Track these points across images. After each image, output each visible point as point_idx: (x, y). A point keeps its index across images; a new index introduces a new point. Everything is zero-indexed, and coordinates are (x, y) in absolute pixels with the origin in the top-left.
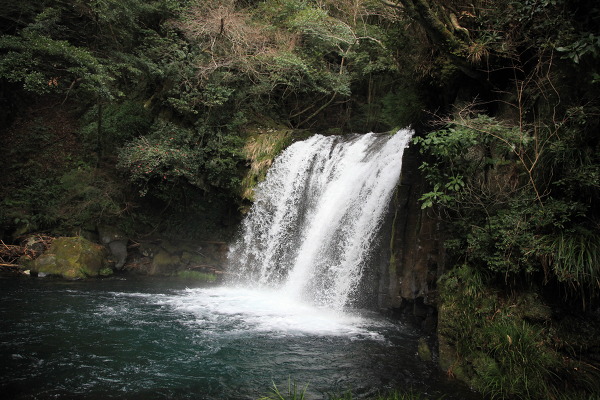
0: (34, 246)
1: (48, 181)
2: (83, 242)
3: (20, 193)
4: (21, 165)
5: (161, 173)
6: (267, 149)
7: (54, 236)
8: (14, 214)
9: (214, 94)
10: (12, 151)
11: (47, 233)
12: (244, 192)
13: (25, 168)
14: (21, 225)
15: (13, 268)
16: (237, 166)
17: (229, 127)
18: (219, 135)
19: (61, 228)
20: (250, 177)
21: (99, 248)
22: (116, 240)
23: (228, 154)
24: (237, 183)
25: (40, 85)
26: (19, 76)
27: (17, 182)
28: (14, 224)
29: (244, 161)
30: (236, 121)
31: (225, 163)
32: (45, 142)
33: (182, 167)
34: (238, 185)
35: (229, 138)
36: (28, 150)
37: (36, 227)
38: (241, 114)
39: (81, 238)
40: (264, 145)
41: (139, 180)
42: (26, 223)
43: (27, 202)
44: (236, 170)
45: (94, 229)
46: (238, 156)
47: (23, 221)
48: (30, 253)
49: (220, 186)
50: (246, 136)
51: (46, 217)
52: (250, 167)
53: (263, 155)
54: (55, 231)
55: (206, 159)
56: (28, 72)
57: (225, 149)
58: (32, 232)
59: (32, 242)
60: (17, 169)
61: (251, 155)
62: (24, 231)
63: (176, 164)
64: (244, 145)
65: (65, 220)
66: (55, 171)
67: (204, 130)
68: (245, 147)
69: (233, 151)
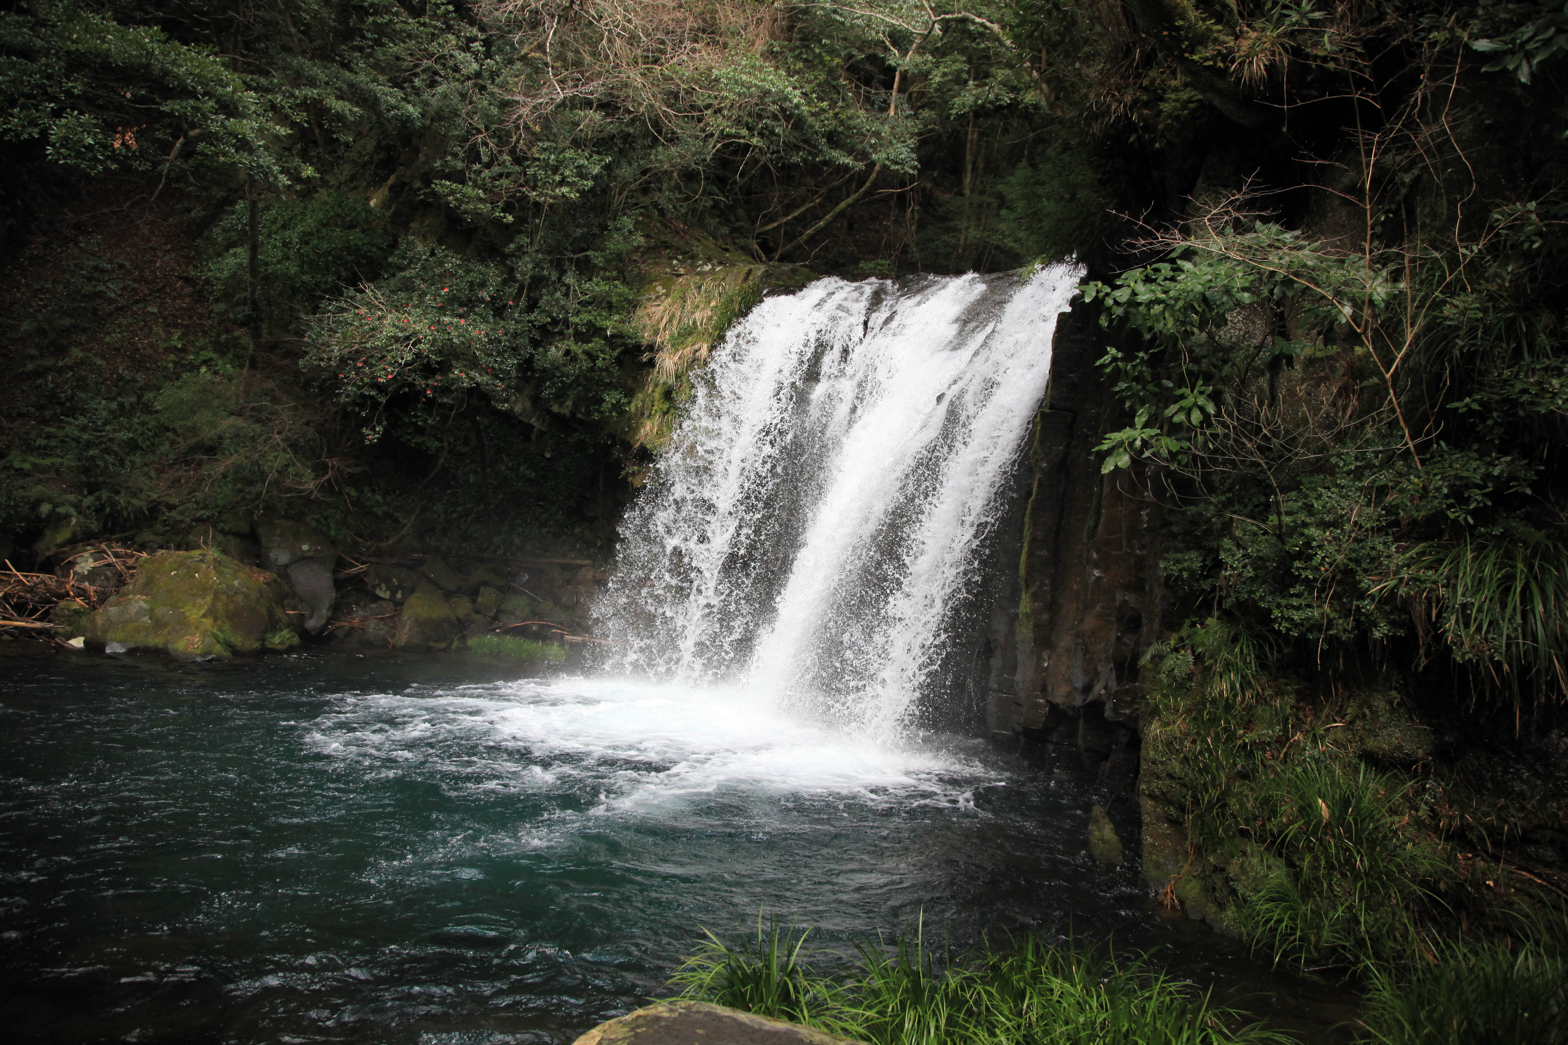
0: (92, 575)
1: (121, 405)
2: (218, 563)
3: (49, 437)
4: (49, 362)
5: (420, 382)
6: (698, 315)
7: (142, 547)
8: (37, 491)
9: (555, 170)
10: (25, 326)
11: (124, 542)
12: (636, 430)
13: (61, 371)
14: (57, 520)
15: (40, 632)
16: (619, 361)
17: (596, 257)
18: (570, 279)
19: (159, 527)
20: (652, 391)
21: (262, 577)
22: (303, 559)
23: (594, 331)
24: (617, 407)
25: (89, 148)
26: (33, 123)
27: (40, 408)
28: (39, 519)
29: (638, 349)
30: (615, 243)
31: (588, 353)
32: (110, 301)
33: (474, 363)
34: (622, 413)
35: (597, 286)
36: (67, 322)
37: (95, 526)
38: (627, 222)
39: (213, 553)
40: (689, 306)
41: (363, 401)
42: (67, 516)
43: (69, 461)
44: (615, 370)
45: (245, 528)
46: (620, 336)
47: (61, 510)
48: (82, 593)
49: (573, 414)
50: (642, 281)
51: (122, 499)
52: (651, 363)
53: (687, 333)
54: (146, 536)
55: (536, 344)
56: (57, 114)
57: (585, 317)
58: (86, 538)
59: (86, 563)
60: (39, 373)
61: (656, 333)
62: (64, 535)
63: (457, 358)
64: (634, 305)
65: (171, 507)
66: (141, 377)
67: (530, 266)
68: (640, 312)
69: (608, 323)
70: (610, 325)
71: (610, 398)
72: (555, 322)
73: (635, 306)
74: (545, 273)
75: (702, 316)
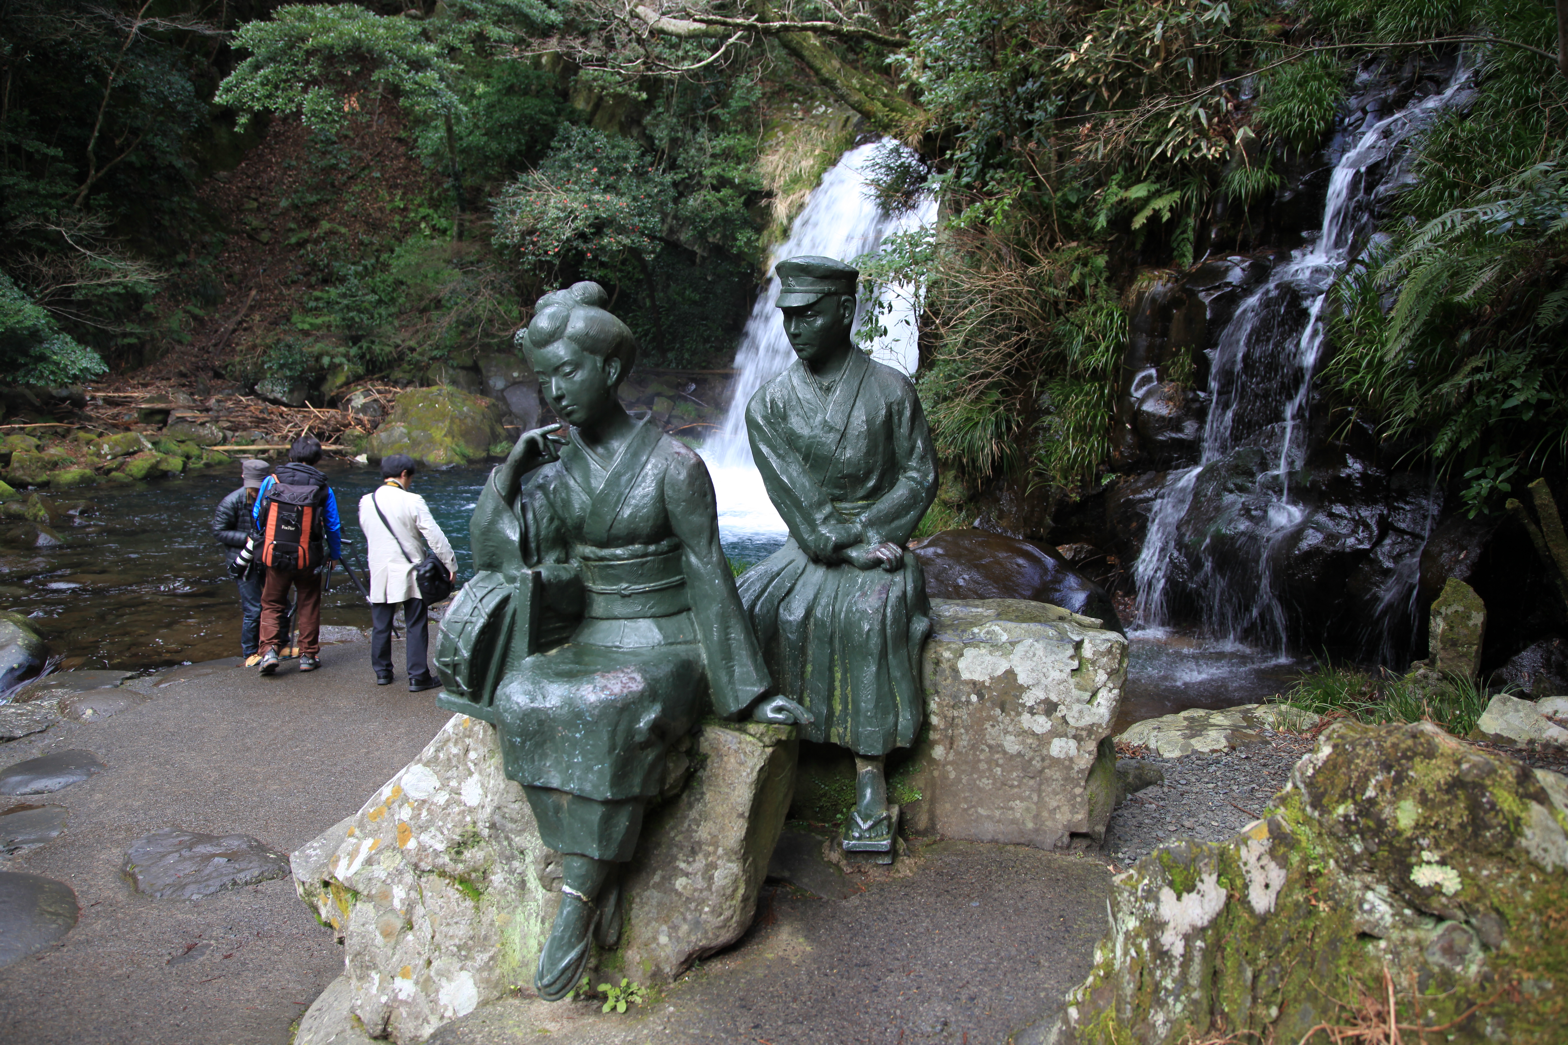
0: (364, 408)
1: (365, 267)
2: (451, 395)
3: (317, 299)
4: (305, 234)
5: (582, 246)
6: (804, 164)
7: (396, 383)
8: (318, 347)
11: (382, 379)
13: (316, 242)
14: (335, 368)
15: (336, 452)
16: (745, 205)
18: (702, 136)
19: (406, 366)
20: (773, 228)
21: (484, 402)
22: (515, 383)
23: (722, 182)
24: (749, 243)
25: (329, 114)
26: (291, 100)
27: (307, 274)
28: (322, 368)
29: (759, 194)
30: (738, 99)
32: (343, 172)
33: (620, 229)
34: (753, 248)
37: (361, 370)
39: (447, 388)
40: (798, 154)
42: (341, 365)
43: (334, 319)
44: (743, 214)
45: (469, 362)
46: (746, 183)
47: (337, 360)
48: (360, 422)
50: (766, 128)
51: (376, 348)
52: (769, 207)
54: (397, 374)
55: (676, 198)
57: (716, 170)
58: (357, 379)
59: (359, 400)
61: (773, 180)
62: (340, 379)
63: (606, 226)
64: (758, 152)
65: (412, 350)
66: (376, 240)
67: (666, 131)
68: (762, 160)
69: (735, 173)
70: (737, 174)
71: (742, 238)
72: (691, 177)
73: (759, 154)
74: (680, 134)
75: (807, 163)
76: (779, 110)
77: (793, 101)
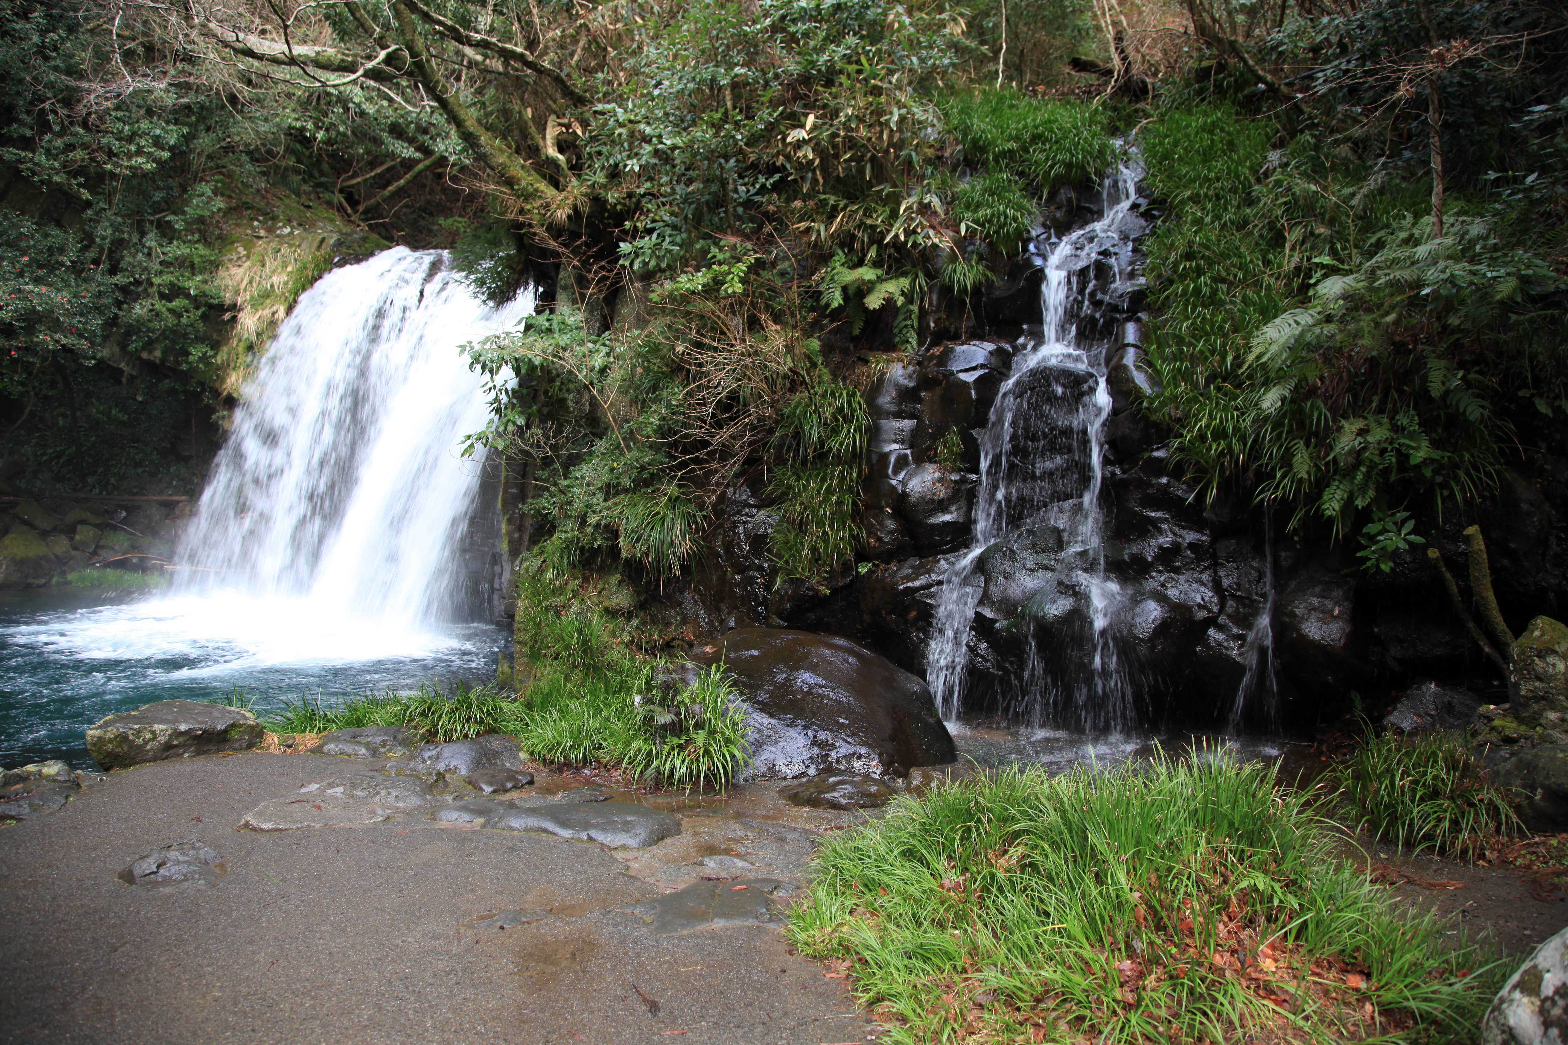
6: (275, 279)
12: (223, 380)
16: (204, 317)
17: (177, 221)
18: (151, 240)
20: (236, 345)
23: (177, 290)
24: (204, 359)
29: (221, 308)
30: (195, 208)
31: (171, 311)
34: (208, 364)
35: (177, 250)
38: (206, 188)
40: (267, 270)
44: (200, 325)
46: (205, 295)
49: (163, 361)
50: (225, 241)
52: (234, 321)
53: (266, 295)
55: (119, 304)
57: (168, 278)
61: (237, 293)
63: (40, 321)
67: (109, 231)
68: (222, 273)
69: (191, 283)
70: (193, 285)
71: (196, 352)
72: (137, 283)
73: (217, 266)
74: (126, 236)
75: (279, 280)
76: (237, 225)
77: (252, 219)
